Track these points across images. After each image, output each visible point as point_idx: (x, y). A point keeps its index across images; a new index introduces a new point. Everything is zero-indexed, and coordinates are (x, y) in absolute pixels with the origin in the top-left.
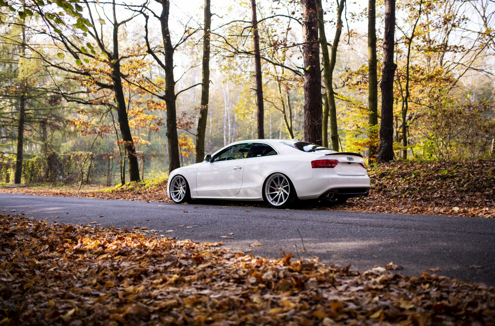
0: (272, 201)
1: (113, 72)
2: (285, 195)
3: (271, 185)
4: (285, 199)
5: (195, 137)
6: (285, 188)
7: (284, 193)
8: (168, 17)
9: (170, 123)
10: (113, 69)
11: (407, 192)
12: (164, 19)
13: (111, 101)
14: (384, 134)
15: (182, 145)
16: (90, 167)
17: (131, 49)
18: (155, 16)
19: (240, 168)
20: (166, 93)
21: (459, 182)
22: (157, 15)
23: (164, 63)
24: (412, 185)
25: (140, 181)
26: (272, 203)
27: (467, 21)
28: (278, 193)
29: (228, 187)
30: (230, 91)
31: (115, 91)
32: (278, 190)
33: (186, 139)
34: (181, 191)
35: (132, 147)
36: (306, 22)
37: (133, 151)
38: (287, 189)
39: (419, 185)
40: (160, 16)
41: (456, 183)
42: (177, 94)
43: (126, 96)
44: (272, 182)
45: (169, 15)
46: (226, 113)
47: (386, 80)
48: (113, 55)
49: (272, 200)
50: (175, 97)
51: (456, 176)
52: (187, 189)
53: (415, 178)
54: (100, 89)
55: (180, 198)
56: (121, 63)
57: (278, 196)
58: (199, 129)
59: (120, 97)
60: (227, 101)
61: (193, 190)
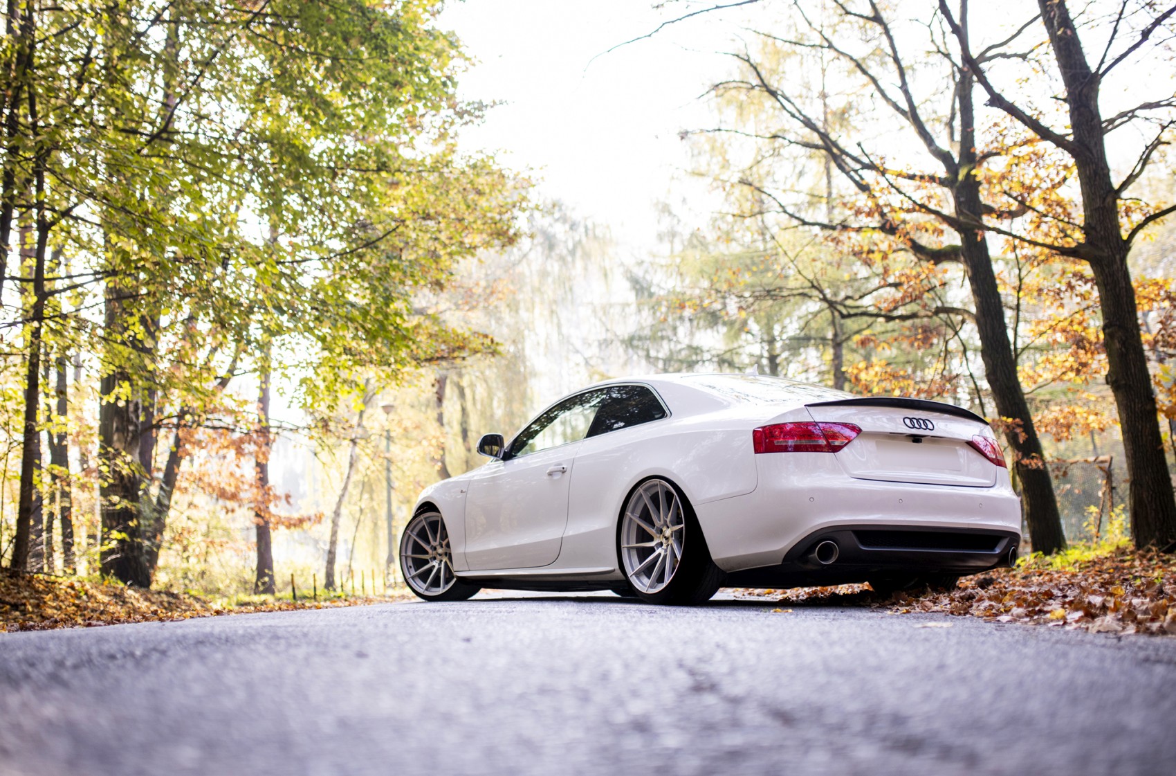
19: (563, 471)
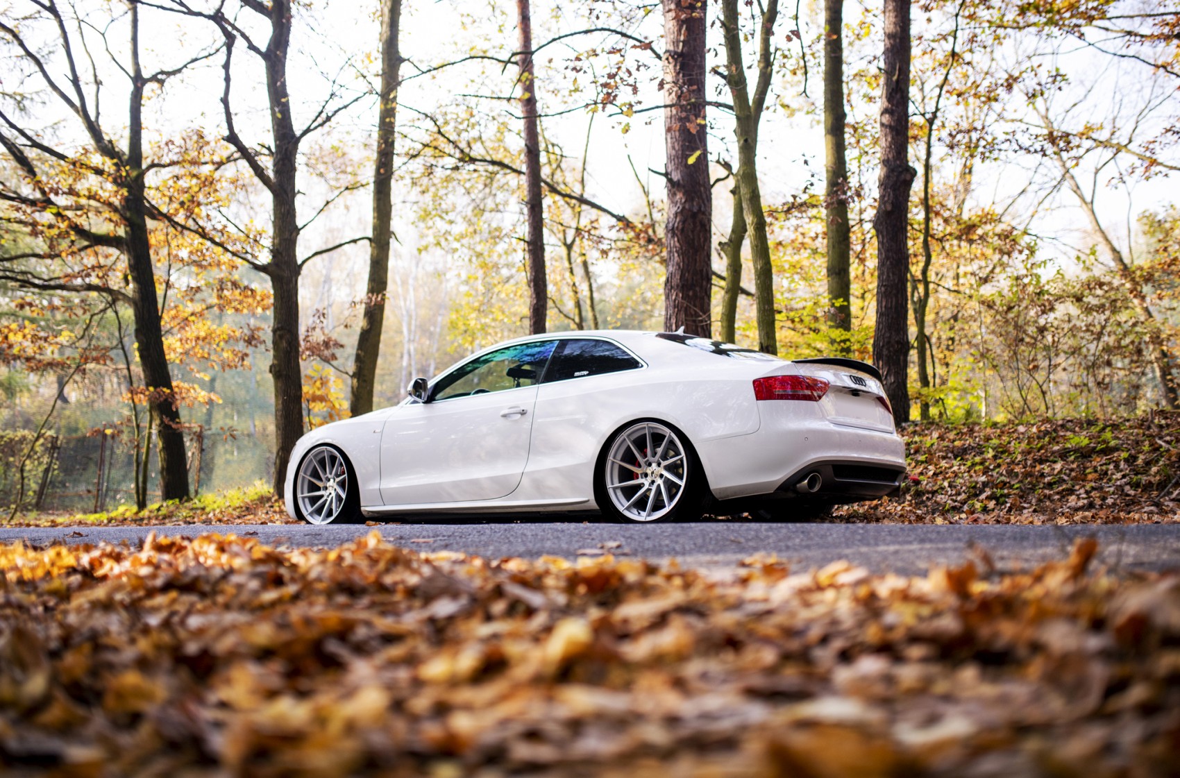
0: (628, 509)
1: (126, 200)
2: (671, 487)
3: (623, 460)
4: (671, 498)
5: (349, 381)
6: (668, 468)
7: (667, 481)
8: (285, 53)
9: (281, 337)
10: (125, 192)
11: (988, 492)
12: (275, 57)
13: (115, 282)
14: (885, 352)
15: (315, 398)
16: (47, 471)
17: (179, 141)
18: (252, 47)
19: (523, 413)
20: (274, 257)
21: (1131, 460)
22: (255, 43)
23: (271, 174)
24: (995, 474)
25: (189, 499)
26: (627, 514)
27: (1063, 84)
28: (646, 482)
29: (482, 473)
30: (417, 305)
31: (129, 252)
32: (646, 475)
33: (324, 382)
34: (332, 490)
35: (171, 404)
36: (676, 53)
37: (175, 415)
38: (674, 468)
39: (1017, 475)
40: (263, 49)
41: (1122, 465)
42: (304, 262)
43: (159, 271)
44: (629, 448)
45: (289, 50)
46: (406, 357)
47: (889, 208)
48: (126, 157)
49: (627, 504)
50: (297, 269)
51: (1116, 449)
52: (351, 485)
53: (995, 457)
54: (86, 248)
55: (330, 514)
56: (151, 179)
57: (649, 490)
58: (358, 359)
59: (142, 269)
60: (409, 331)
61: (367, 489)
